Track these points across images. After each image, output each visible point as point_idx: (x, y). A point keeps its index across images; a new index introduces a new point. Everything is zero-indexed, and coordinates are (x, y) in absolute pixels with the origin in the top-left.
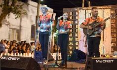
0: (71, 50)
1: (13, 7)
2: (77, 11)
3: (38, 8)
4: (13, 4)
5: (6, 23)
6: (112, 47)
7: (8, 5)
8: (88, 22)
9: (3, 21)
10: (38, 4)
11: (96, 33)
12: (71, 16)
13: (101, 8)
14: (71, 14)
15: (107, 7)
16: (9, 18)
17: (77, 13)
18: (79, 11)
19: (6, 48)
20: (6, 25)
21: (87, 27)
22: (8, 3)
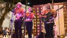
0: (38, 33)
1: (11, 8)
2: (42, 7)
3: (26, 8)
4: (11, 7)
5: (8, 17)
6: (65, 30)
7: (8, 7)
8: (45, 13)
9: (5, 16)
10: (26, 6)
11: (50, 20)
12: (38, 10)
13: (57, 4)
14: (38, 9)
15: (61, 3)
16: (9, 14)
17: (41, 8)
18: (43, 7)
19: (7, 32)
20: (8, 18)
21: (44, 16)
22: (9, 6)
